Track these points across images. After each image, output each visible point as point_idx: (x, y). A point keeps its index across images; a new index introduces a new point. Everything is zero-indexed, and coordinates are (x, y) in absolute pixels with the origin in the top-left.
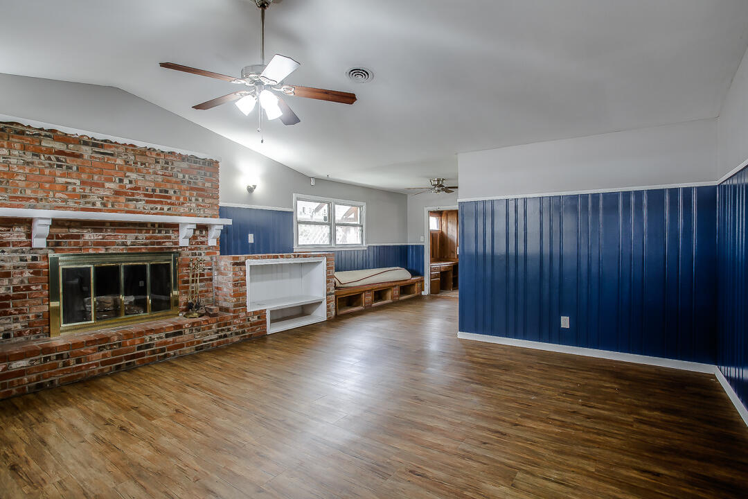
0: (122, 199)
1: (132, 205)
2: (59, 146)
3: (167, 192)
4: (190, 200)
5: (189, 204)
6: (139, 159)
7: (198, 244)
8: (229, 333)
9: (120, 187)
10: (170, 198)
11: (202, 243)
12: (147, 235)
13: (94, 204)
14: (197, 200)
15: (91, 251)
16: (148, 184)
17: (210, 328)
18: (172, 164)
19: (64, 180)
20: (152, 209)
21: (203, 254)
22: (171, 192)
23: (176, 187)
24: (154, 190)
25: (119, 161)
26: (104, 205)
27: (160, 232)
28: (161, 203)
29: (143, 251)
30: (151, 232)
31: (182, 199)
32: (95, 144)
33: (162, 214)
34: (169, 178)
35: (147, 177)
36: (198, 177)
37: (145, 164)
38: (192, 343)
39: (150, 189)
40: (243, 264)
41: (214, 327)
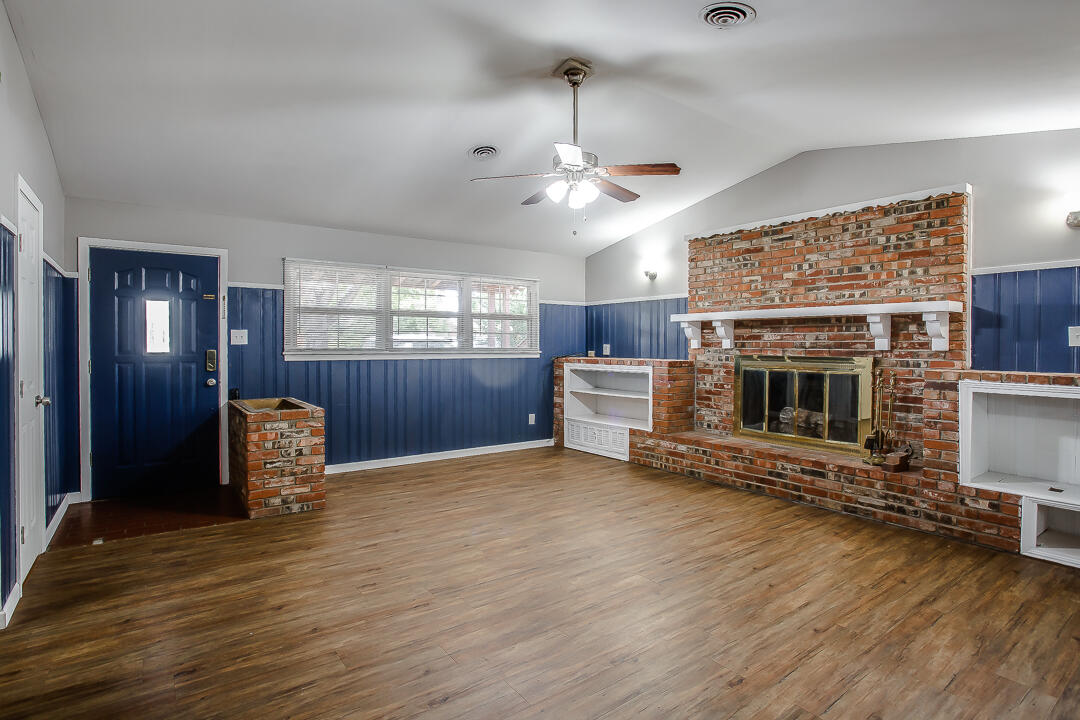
0: (801, 290)
1: (812, 296)
2: (745, 245)
3: (859, 269)
4: (899, 275)
5: (897, 282)
6: (822, 233)
7: (915, 348)
8: (911, 508)
9: (800, 275)
10: (865, 277)
11: (923, 345)
12: (830, 333)
13: (773, 300)
14: (912, 273)
15: (769, 354)
16: (833, 263)
17: (872, 485)
18: (869, 226)
19: (748, 278)
20: (837, 298)
21: (923, 365)
22: (867, 269)
23: (875, 259)
24: (841, 271)
25: (799, 244)
26: (782, 299)
27: (848, 329)
28: (851, 287)
29: (826, 356)
30: (836, 330)
31: (884, 276)
32: (773, 231)
33: (851, 303)
34: (864, 248)
35: (832, 255)
36: (916, 233)
37: (829, 238)
38: (838, 497)
39: (835, 271)
40: (954, 387)
41: (878, 486)
